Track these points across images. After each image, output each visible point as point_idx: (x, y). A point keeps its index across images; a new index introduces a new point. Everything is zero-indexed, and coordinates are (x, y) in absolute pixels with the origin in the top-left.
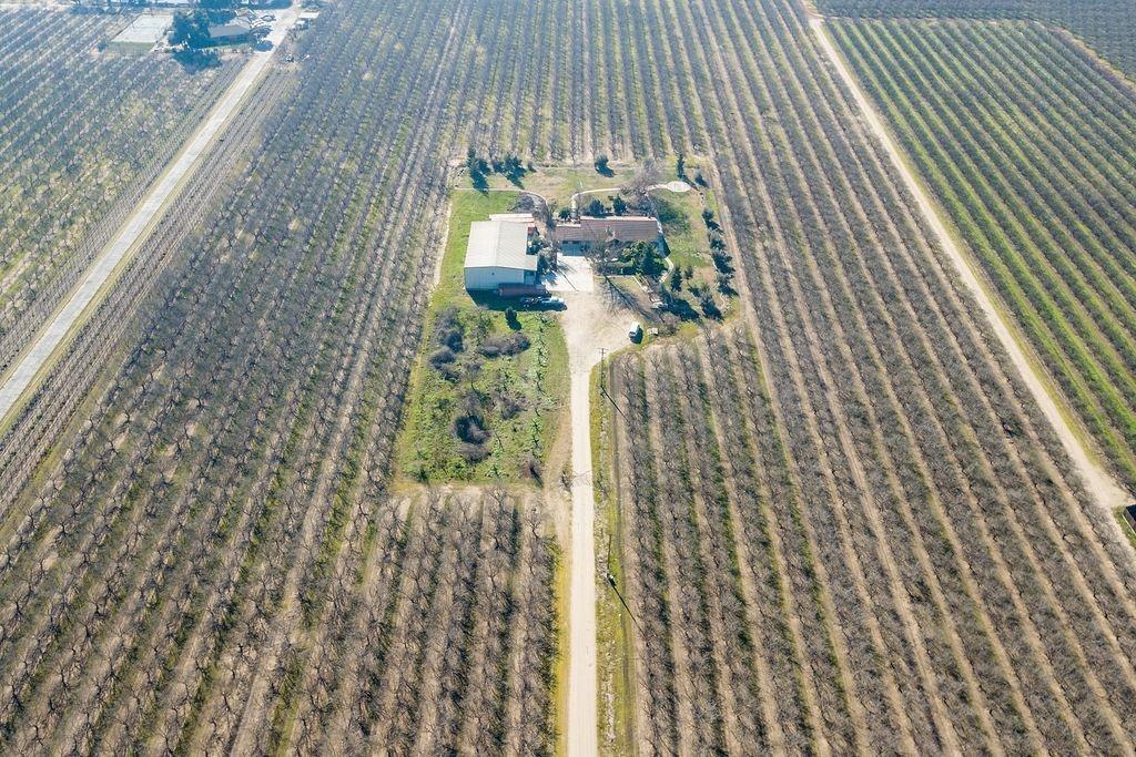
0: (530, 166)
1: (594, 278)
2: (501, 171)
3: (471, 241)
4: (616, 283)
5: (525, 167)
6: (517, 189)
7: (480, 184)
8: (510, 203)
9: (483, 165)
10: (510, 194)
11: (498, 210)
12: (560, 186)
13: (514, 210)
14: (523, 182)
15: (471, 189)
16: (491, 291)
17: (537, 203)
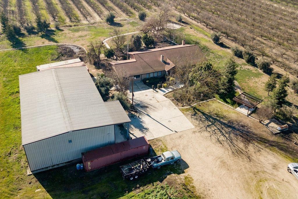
0: (57, 28)
1: (182, 110)
2: (35, 33)
3: (22, 96)
4: (207, 111)
5: (54, 29)
6: (52, 43)
7: (18, 44)
8: (52, 55)
9: (17, 31)
10: (50, 48)
11: (43, 61)
12: (88, 37)
13: (58, 59)
14: (56, 38)
15: (10, 49)
16: (71, 164)
17: (76, 50)
